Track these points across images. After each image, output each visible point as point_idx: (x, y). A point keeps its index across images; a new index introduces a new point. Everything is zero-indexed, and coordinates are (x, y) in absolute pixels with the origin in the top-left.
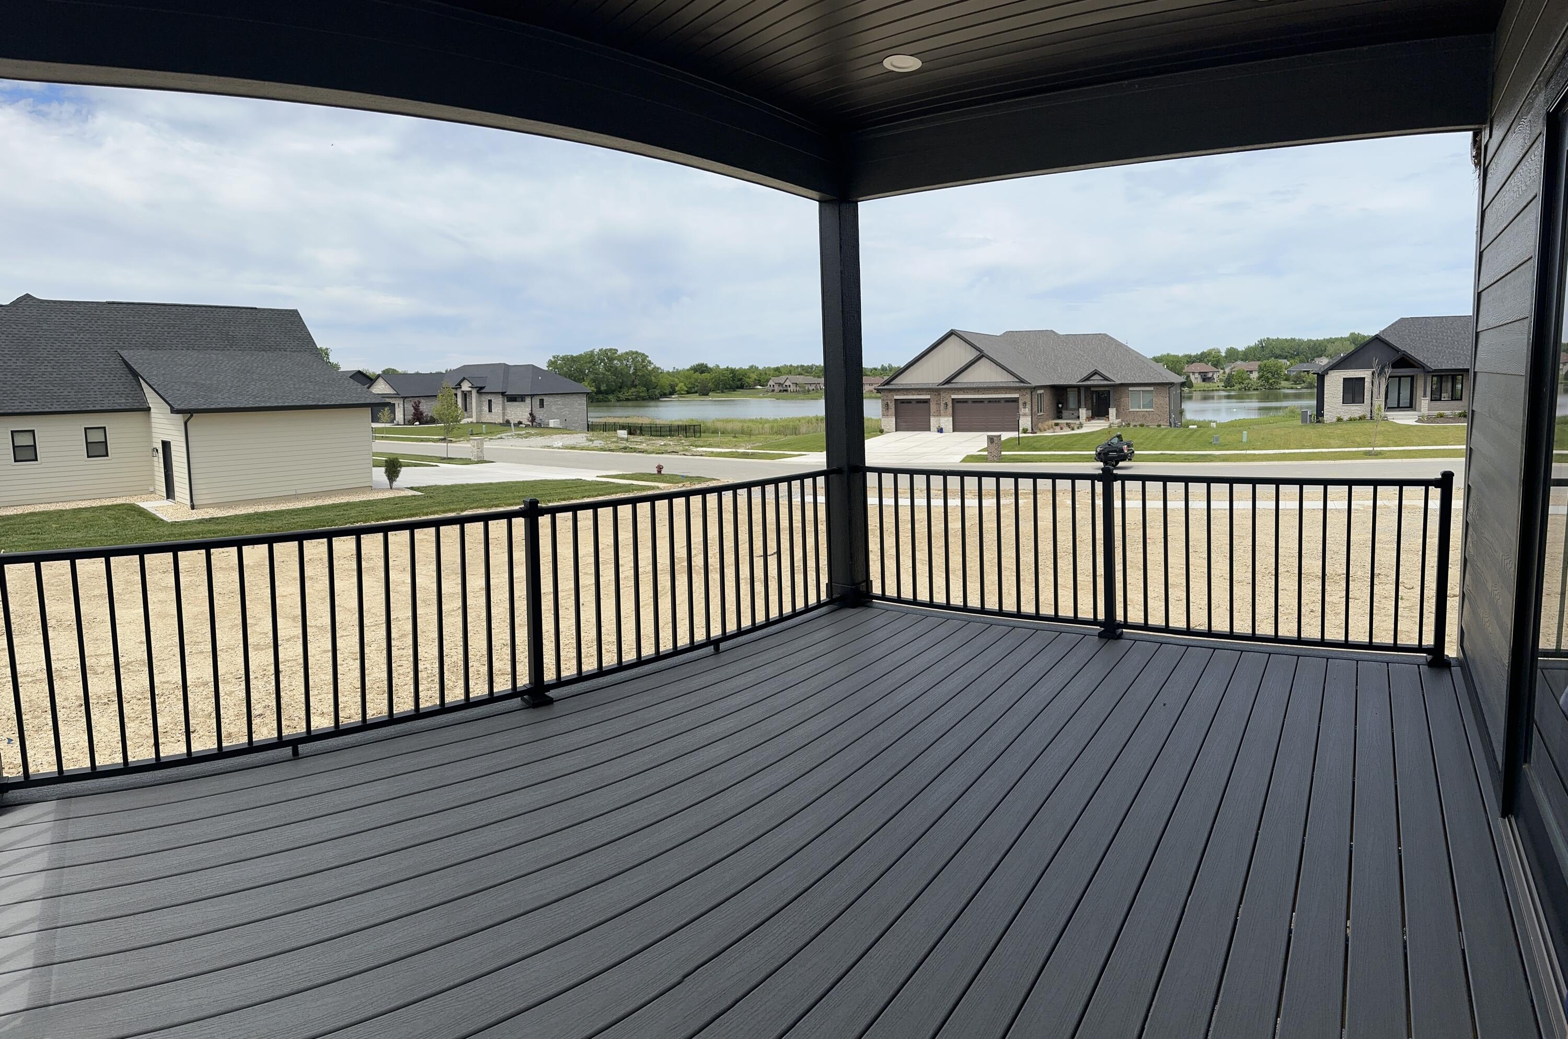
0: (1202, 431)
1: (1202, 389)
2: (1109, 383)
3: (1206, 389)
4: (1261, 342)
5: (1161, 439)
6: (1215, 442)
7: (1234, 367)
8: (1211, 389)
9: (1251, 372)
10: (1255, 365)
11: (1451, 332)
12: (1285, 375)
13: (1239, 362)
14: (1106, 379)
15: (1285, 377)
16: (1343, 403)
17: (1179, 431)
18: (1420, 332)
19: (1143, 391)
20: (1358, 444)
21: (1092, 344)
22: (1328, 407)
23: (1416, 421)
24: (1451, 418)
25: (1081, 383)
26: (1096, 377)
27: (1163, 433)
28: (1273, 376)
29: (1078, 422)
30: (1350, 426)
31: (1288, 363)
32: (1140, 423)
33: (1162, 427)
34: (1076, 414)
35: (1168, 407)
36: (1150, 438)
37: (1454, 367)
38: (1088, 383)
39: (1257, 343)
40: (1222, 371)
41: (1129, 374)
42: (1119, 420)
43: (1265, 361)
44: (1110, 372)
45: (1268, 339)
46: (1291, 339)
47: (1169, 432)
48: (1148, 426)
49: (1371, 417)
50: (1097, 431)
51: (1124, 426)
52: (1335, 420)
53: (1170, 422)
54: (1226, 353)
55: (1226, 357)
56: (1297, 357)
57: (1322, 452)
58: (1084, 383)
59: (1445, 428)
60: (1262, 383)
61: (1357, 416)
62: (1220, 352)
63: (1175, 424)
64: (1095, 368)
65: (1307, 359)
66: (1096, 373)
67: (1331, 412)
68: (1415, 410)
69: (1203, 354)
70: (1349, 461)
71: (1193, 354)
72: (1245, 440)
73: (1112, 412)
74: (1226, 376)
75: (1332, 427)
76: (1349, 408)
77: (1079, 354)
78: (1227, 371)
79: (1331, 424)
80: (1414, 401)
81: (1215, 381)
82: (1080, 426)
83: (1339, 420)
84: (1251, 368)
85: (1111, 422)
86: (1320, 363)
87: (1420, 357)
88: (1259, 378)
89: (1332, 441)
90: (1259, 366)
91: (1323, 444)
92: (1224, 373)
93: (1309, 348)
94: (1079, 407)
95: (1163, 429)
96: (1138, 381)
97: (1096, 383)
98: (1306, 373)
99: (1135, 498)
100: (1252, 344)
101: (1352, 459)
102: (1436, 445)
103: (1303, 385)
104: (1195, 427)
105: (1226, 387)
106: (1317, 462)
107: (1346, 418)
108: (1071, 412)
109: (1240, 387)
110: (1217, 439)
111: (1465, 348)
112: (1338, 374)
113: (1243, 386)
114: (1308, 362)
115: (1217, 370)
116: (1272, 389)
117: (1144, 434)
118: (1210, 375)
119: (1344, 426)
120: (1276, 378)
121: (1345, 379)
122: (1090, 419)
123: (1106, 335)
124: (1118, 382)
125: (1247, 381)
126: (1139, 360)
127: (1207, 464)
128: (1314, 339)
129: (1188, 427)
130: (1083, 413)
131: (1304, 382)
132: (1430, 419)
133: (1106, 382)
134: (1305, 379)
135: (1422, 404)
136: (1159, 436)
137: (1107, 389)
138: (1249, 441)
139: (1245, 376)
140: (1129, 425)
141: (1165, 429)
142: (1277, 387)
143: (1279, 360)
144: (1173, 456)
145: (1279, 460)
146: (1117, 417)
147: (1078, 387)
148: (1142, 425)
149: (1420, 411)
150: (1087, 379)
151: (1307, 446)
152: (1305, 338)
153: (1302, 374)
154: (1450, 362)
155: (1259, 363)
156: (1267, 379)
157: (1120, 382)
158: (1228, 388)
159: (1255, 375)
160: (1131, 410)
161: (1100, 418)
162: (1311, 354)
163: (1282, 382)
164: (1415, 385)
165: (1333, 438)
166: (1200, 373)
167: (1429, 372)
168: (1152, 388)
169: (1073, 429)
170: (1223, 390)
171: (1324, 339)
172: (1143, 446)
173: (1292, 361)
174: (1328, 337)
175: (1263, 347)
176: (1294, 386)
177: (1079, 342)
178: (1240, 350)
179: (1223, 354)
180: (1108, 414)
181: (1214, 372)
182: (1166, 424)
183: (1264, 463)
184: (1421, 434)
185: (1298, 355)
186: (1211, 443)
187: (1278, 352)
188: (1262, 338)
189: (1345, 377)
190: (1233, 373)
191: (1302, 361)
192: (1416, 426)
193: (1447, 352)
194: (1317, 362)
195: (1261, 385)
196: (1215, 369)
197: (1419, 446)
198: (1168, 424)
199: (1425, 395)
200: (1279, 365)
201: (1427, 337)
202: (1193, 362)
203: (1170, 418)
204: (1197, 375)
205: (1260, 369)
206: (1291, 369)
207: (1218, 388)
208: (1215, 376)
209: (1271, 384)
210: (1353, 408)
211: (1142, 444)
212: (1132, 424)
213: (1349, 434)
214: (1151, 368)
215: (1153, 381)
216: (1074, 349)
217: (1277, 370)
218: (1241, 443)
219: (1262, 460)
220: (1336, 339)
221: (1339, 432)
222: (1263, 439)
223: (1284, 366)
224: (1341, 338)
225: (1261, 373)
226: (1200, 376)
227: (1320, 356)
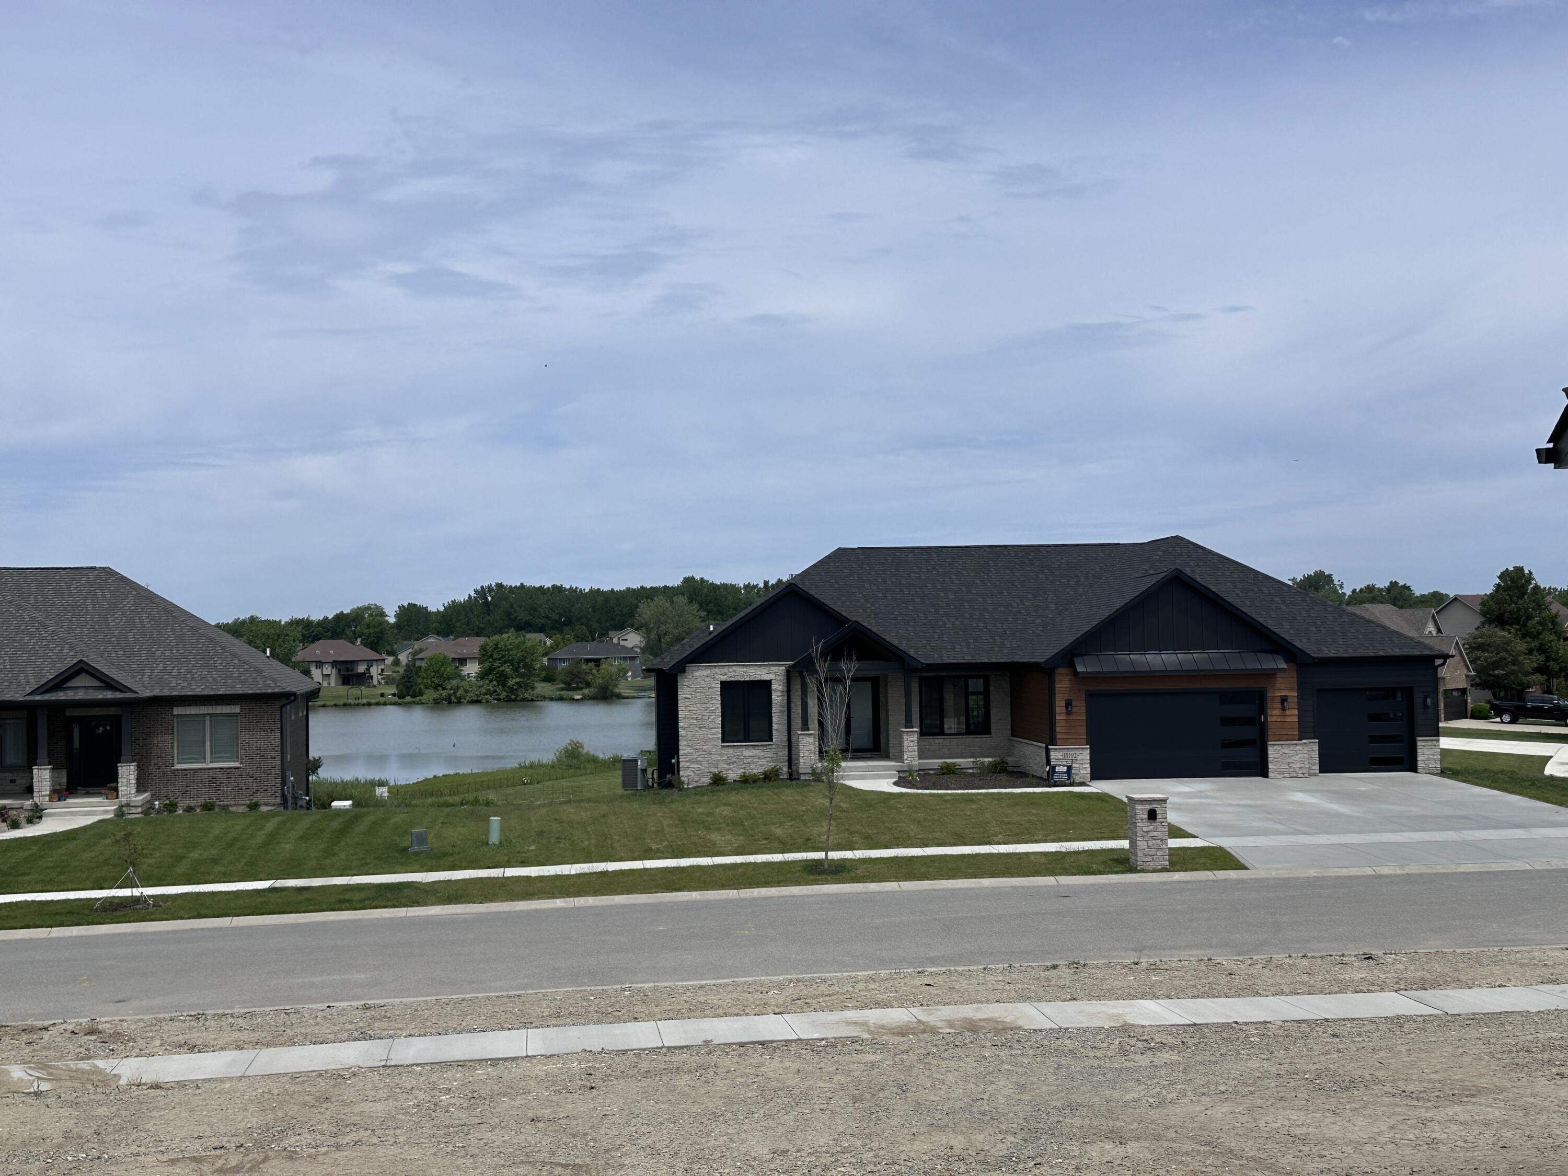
0: (372, 818)
1: (341, 702)
2: (118, 695)
3: (351, 701)
4: (482, 593)
5: (266, 844)
6: (416, 848)
7: (421, 650)
8: (365, 701)
9: (463, 661)
10: (472, 645)
11: (952, 582)
12: (543, 668)
13: (431, 640)
14: (109, 684)
15: (543, 674)
16: (723, 741)
17: (312, 818)
18: (884, 581)
19: (211, 715)
20: (781, 842)
21: (70, 595)
22: (689, 750)
23: (896, 784)
24: (972, 775)
25: (38, 698)
26: (83, 681)
27: (270, 826)
28: (516, 670)
29: (28, 803)
30: (746, 797)
31: (549, 642)
32: (201, 801)
33: (264, 809)
34: (22, 782)
35: (278, 755)
36: (239, 844)
37: (968, 659)
38: (60, 696)
39: (473, 594)
40: (390, 660)
41: (175, 672)
42: (146, 795)
43: (496, 637)
44: (120, 668)
45: (499, 586)
46: (554, 586)
47: (284, 822)
48: (225, 808)
49: (791, 774)
50: (84, 829)
51: (159, 812)
52: (706, 780)
53: (284, 797)
54: (397, 616)
55: (397, 626)
56: (566, 629)
57: (699, 867)
58: (47, 697)
59: (970, 799)
60: (491, 687)
61: (757, 769)
62: (383, 614)
63: (295, 798)
64: (79, 657)
65: (592, 632)
66: (81, 669)
67: (698, 762)
68: (887, 757)
69: (340, 617)
70: (773, 891)
71: (316, 616)
72: (494, 838)
73: (127, 774)
74: (401, 670)
75: (706, 798)
76: (738, 752)
77: (33, 619)
78: (403, 657)
79: (699, 790)
80: (882, 735)
81: (375, 682)
82: (36, 815)
83: (718, 780)
84: (465, 652)
85: (124, 800)
86: (622, 643)
87: (893, 636)
88: (482, 676)
89: (715, 837)
90: (483, 648)
91: (694, 843)
92: (397, 663)
93: (593, 608)
94: (32, 761)
95: (267, 816)
96: (198, 690)
97: (80, 695)
98: (591, 665)
99: (221, 1042)
100: (462, 597)
101: (779, 883)
102: (965, 844)
103: (586, 691)
104: (348, 803)
105: (401, 696)
106: (695, 895)
107: (733, 775)
108: (9, 776)
109: (436, 695)
110: (421, 839)
111: (987, 615)
112: (707, 672)
113: (444, 693)
114: (593, 640)
115: (377, 656)
116: (515, 700)
117: (217, 832)
118: (361, 669)
119: (734, 797)
120: (522, 676)
121: (724, 684)
122: (60, 794)
123: (107, 571)
124: (146, 693)
125: (454, 682)
126: (202, 635)
127: (401, 912)
128: (606, 588)
129: (326, 806)
130: (43, 777)
131: (588, 685)
132: (925, 778)
133: (109, 695)
134: (589, 678)
135: (905, 743)
136: (261, 837)
137: (112, 711)
138: (505, 842)
139: (449, 670)
140: (171, 807)
141: (271, 815)
142: (526, 695)
143: (529, 636)
144: (307, 895)
145: (596, 893)
146: (141, 787)
147: (28, 710)
148: (208, 807)
149: (900, 758)
150: (59, 683)
151: (658, 850)
152: (586, 586)
153: (584, 667)
154: (958, 648)
155: (482, 640)
156: (502, 679)
157: (147, 693)
158: (408, 699)
159: (472, 669)
160: (178, 767)
161: (91, 790)
162: (599, 621)
163: (537, 685)
164: (882, 699)
165: (719, 829)
166: (335, 664)
167: (915, 670)
168: (236, 709)
169: (15, 825)
170: (395, 704)
171: (628, 589)
172: (220, 868)
173: (558, 637)
174: (635, 586)
175: (486, 603)
176: (565, 693)
177: (33, 588)
178: (434, 610)
179: (392, 620)
180: (115, 778)
181: (370, 663)
182: (271, 800)
183: (559, 903)
184: (920, 816)
185: (569, 623)
186: (405, 849)
187: (523, 616)
188: (486, 584)
189: (724, 678)
190: (418, 663)
191: (580, 638)
192: (901, 795)
193: (949, 625)
194: (615, 641)
195: (488, 693)
196: (373, 655)
197: (926, 846)
198: (278, 800)
199: (909, 724)
200: (529, 644)
201: (901, 591)
202: (317, 638)
203: (284, 783)
204: (327, 670)
205: (484, 656)
206: (558, 654)
207: (382, 700)
208: (374, 671)
209: (512, 690)
210: (747, 753)
211: (215, 861)
212: (183, 804)
213: (752, 818)
214: (234, 655)
215: (240, 689)
216: (19, 607)
217: (523, 659)
218: (486, 849)
219: (552, 895)
220: (654, 590)
221: (726, 811)
222: (540, 833)
223: (541, 650)
224: (665, 587)
225: (487, 665)
226: (334, 671)
227: (620, 627)
